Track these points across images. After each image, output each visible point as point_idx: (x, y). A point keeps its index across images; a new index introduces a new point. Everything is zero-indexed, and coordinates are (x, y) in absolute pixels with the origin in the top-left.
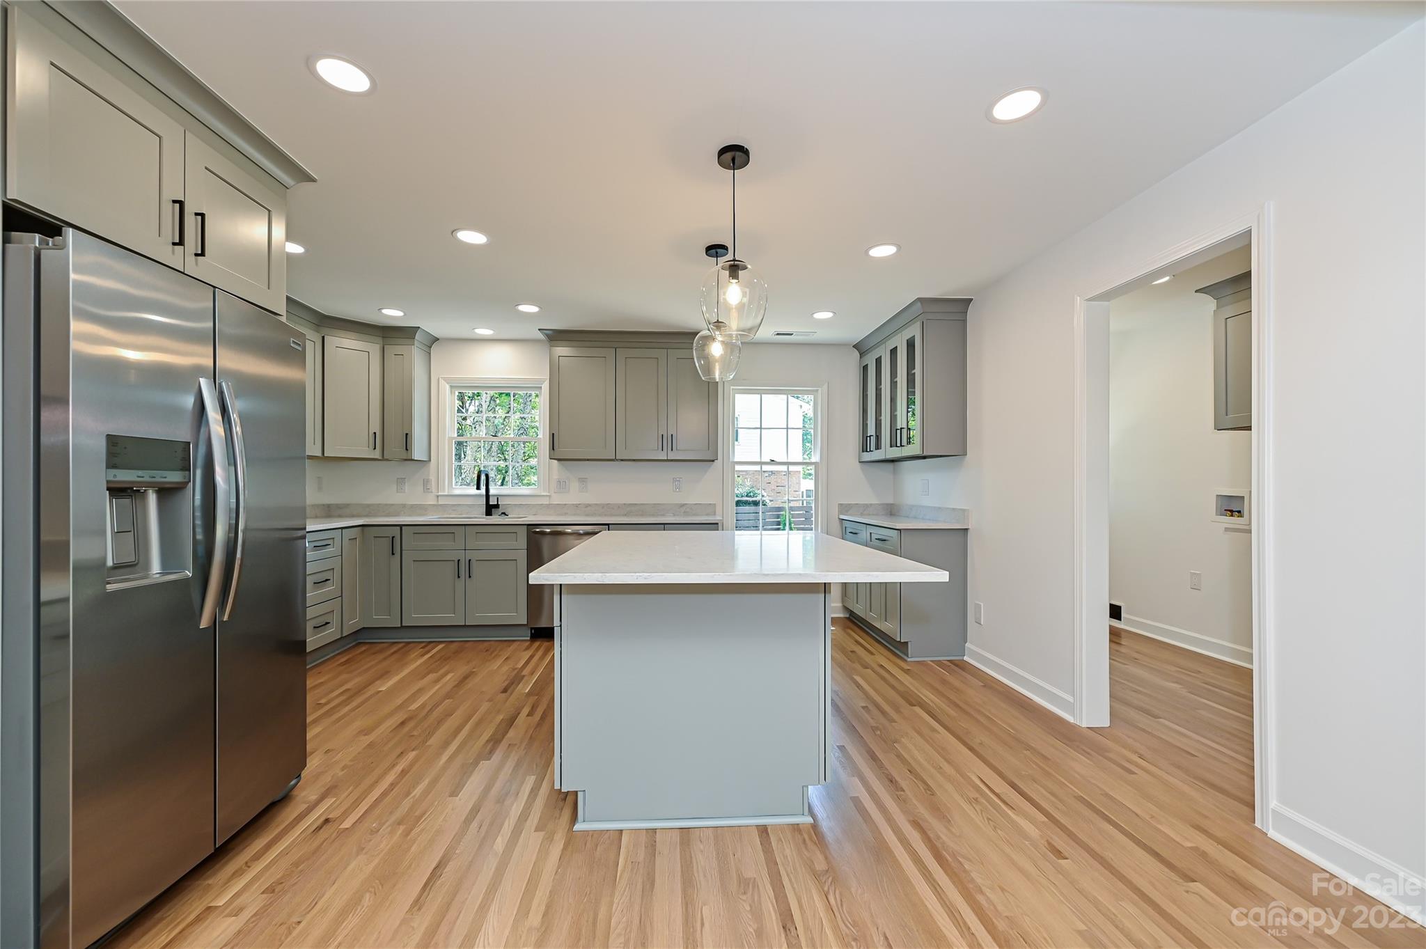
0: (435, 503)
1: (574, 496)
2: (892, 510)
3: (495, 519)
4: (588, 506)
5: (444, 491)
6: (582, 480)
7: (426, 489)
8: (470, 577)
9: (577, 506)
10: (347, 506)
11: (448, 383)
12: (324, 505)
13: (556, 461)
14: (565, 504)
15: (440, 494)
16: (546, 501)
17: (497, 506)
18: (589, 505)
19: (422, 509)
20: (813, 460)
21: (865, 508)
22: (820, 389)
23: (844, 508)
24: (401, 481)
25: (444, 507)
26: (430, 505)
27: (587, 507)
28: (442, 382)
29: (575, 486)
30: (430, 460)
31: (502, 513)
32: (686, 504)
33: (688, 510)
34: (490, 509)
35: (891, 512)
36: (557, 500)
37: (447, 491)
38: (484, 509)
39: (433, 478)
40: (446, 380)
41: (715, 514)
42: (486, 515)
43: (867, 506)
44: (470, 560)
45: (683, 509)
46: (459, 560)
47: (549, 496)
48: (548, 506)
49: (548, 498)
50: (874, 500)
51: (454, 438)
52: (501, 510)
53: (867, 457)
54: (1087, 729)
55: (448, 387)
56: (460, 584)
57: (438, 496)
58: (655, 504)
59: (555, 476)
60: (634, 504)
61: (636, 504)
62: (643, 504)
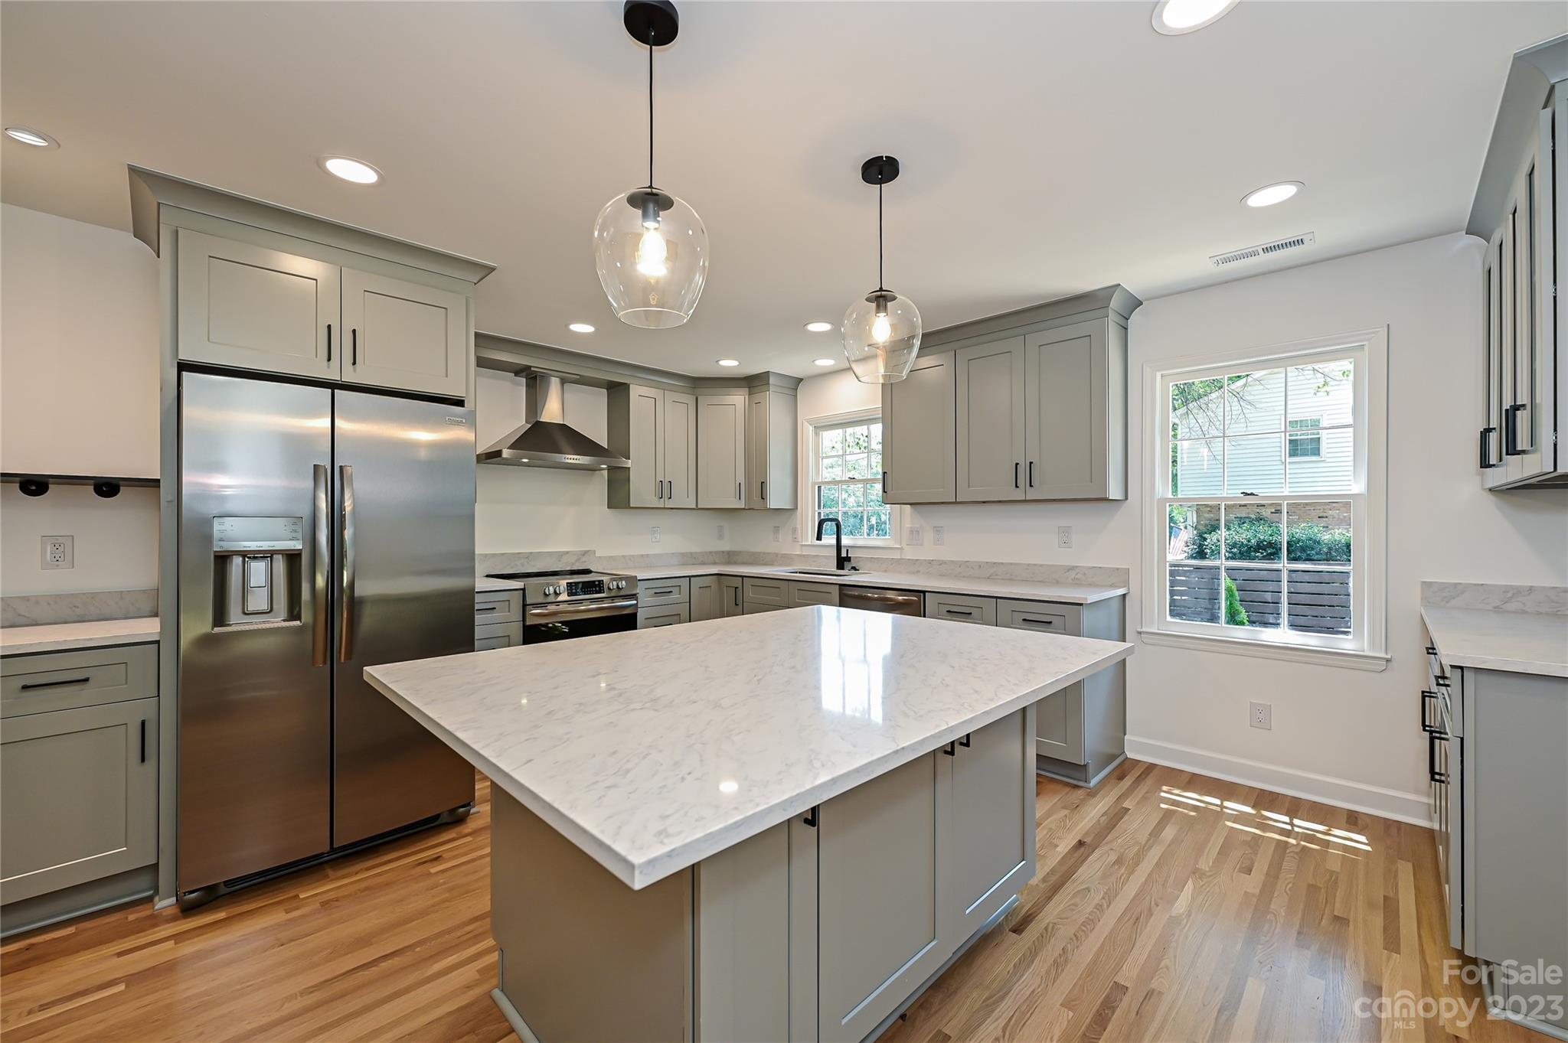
0: (800, 553)
1: (928, 551)
4: (942, 563)
5: (806, 540)
6: (938, 530)
7: (795, 540)
9: (930, 562)
10: (739, 553)
11: (811, 425)
12: (723, 552)
13: (909, 506)
14: (917, 560)
15: (804, 543)
16: (897, 555)
17: (847, 559)
18: (945, 563)
24: (776, 529)
25: (806, 558)
26: (794, 554)
27: (941, 564)
28: (806, 423)
29: (929, 536)
30: (797, 508)
31: (853, 568)
32: (1077, 567)
34: (842, 562)
36: (909, 554)
37: (810, 540)
38: (835, 563)
39: (799, 527)
40: (810, 422)
41: (1125, 586)
42: (837, 569)
45: (1072, 574)
47: (901, 549)
48: (899, 561)
49: (900, 551)
52: (852, 565)
55: (811, 428)
57: (803, 546)
58: (1029, 565)
59: (908, 524)
60: (999, 563)
61: (1002, 563)
62: (1011, 564)
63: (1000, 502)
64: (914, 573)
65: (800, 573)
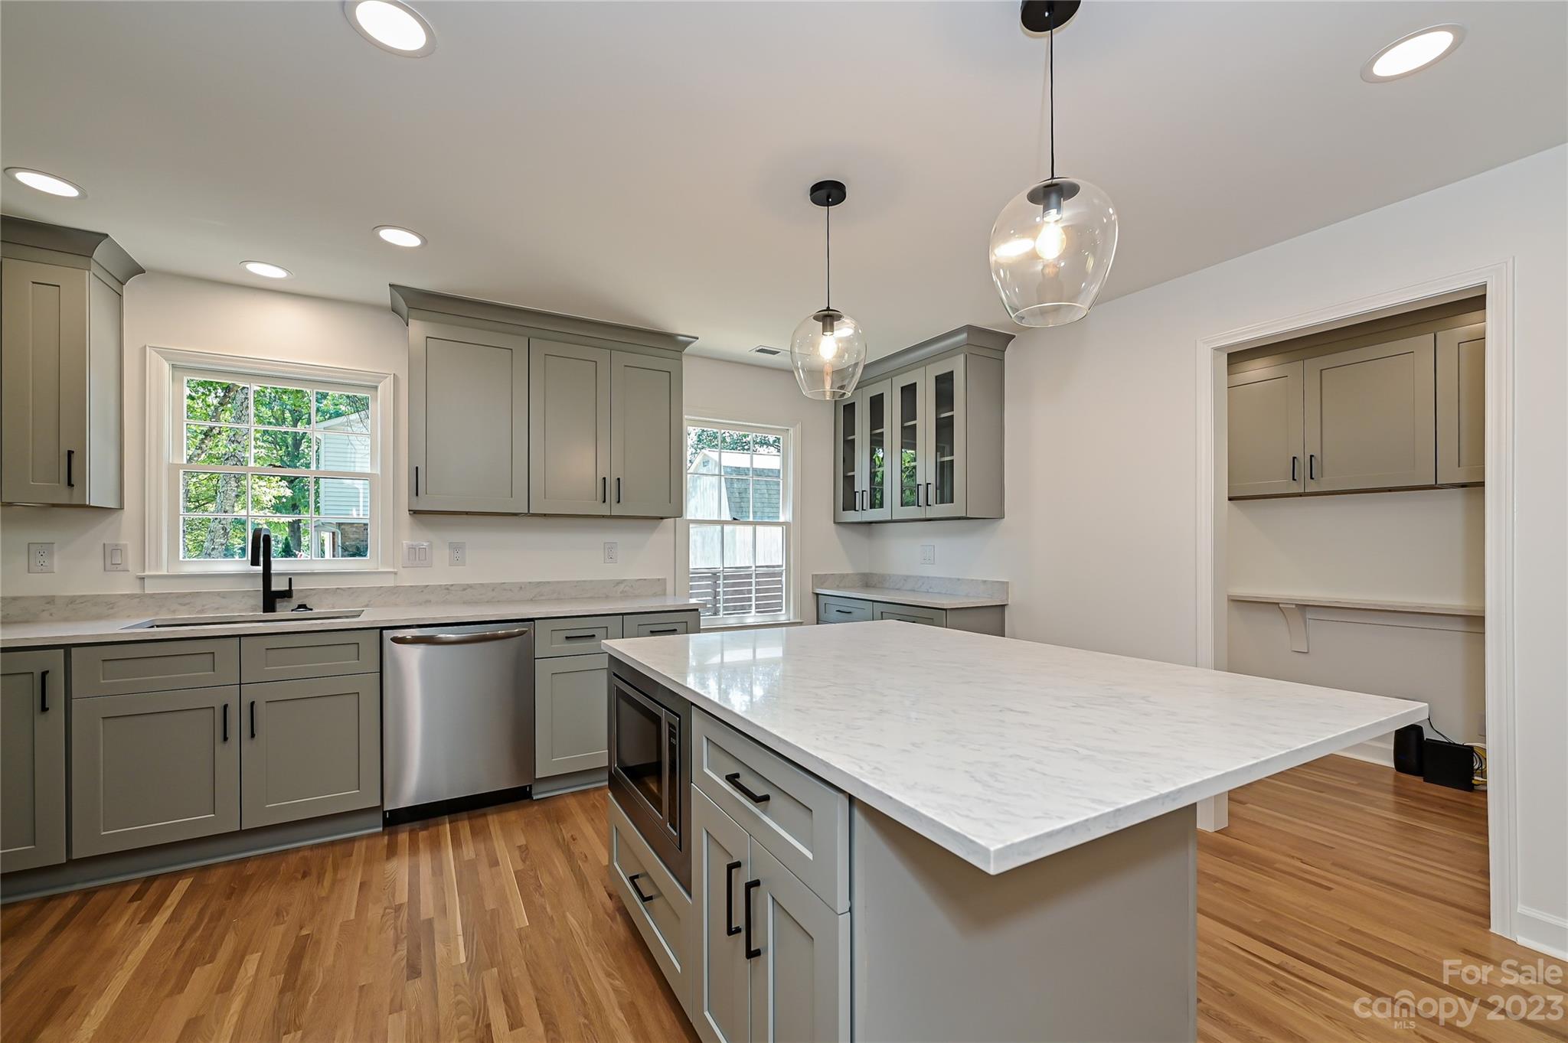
0: (137, 591)
1: (441, 572)
2: (867, 581)
3: (284, 618)
4: (466, 588)
5: (158, 565)
6: (456, 547)
7: (113, 563)
8: (253, 735)
9: (447, 588)
11: (167, 360)
14: (426, 586)
15: (147, 573)
16: (389, 582)
17: (287, 594)
18: (470, 586)
19: (105, 606)
20: (782, 519)
21: (841, 580)
22: (792, 429)
23: (820, 580)
24: (43, 550)
25: (161, 600)
26: (122, 595)
27: (464, 590)
28: (150, 354)
29: (441, 555)
30: (122, 508)
31: (300, 606)
32: (624, 580)
33: (627, 588)
34: (271, 600)
35: (867, 583)
36: (409, 579)
37: (165, 566)
38: (259, 601)
39: (128, 541)
41: (664, 594)
42: (265, 611)
43: (843, 577)
44: (252, 704)
45: (622, 587)
46: (226, 707)
48: (395, 590)
49: (393, 575)
50: (848, 570)
51: (181, 466)
52: (295, 602)
53: (851, 516)
54: (1216, 834)
55: (166, 367)
56: (227, 754)
57: (142, 579)
58: (578, 582)
59: (406, 542)
60: (544, 583)
61: (548, 582)
62: (558, 582)
63: (545, 515)
64: (421, 604)
65: (158, 626)
